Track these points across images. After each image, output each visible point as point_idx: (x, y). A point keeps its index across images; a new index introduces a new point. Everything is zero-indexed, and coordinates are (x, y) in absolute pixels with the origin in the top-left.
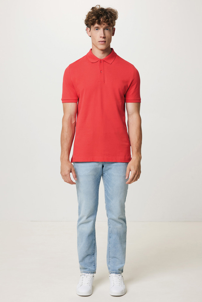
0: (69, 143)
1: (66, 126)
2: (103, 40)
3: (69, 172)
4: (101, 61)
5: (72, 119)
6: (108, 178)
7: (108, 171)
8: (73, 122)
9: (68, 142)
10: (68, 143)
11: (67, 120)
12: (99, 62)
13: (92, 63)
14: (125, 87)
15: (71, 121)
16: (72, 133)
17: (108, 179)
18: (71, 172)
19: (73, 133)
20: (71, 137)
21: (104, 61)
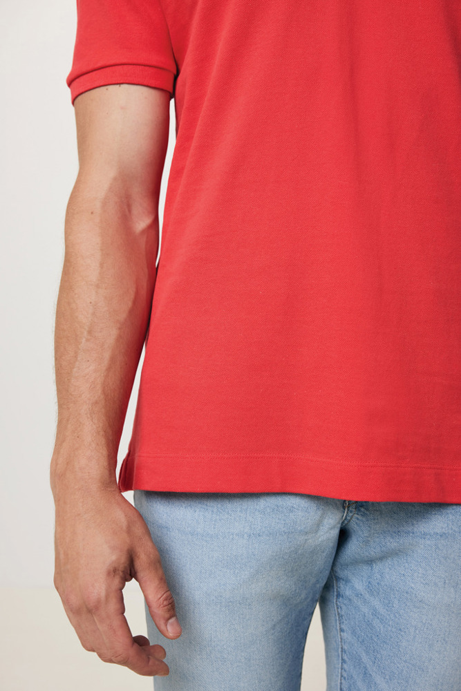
0: (113, 359)
1: (91, 242)
3: (117, 581)
5: (129, 206)
6: (375, 613)
7: (377, 567)
8: (141, 223)
9: (107, 355)
10: (106, 362)
11: (98, 204)
15: (125, 216)
16: (132, 295)
17: (376, 622)
18: (130, 572)
19: (137, 293)
20: (123, 316)
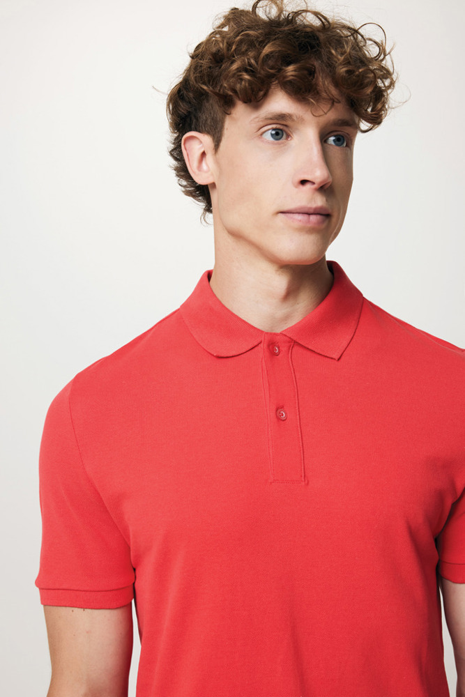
2: (319, 201)
4: (272, 344)
12: (261, 352)
13: (219, 357)
14: (440, 496)
21: (293, 343)
